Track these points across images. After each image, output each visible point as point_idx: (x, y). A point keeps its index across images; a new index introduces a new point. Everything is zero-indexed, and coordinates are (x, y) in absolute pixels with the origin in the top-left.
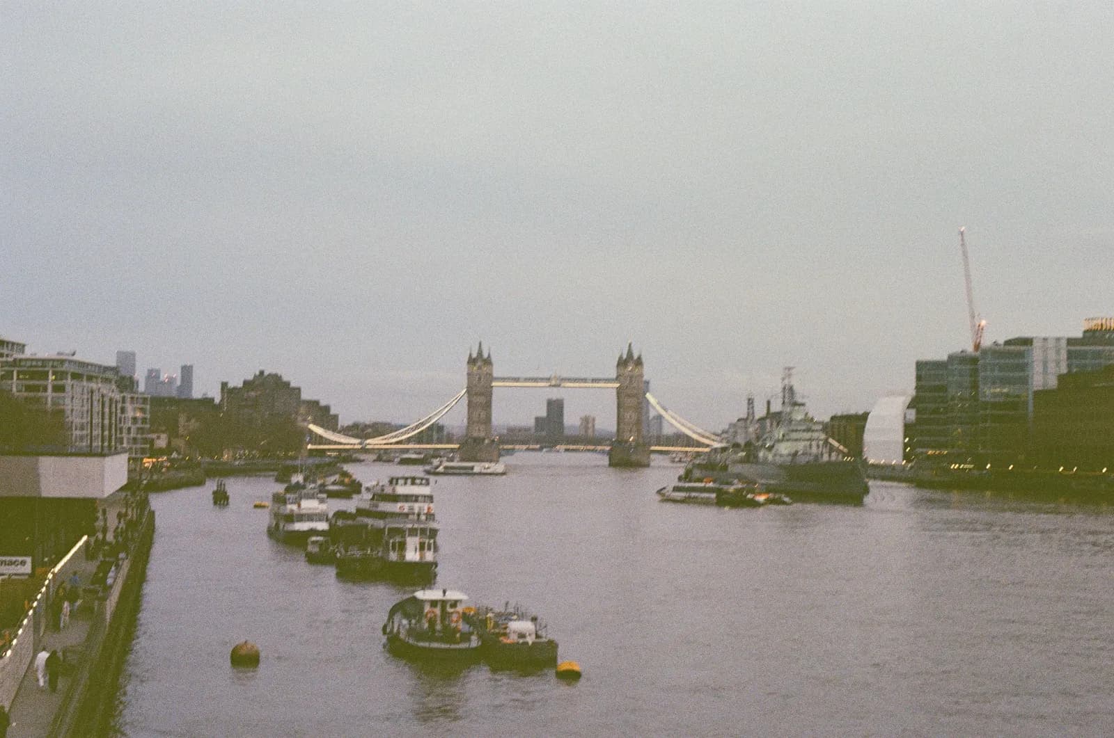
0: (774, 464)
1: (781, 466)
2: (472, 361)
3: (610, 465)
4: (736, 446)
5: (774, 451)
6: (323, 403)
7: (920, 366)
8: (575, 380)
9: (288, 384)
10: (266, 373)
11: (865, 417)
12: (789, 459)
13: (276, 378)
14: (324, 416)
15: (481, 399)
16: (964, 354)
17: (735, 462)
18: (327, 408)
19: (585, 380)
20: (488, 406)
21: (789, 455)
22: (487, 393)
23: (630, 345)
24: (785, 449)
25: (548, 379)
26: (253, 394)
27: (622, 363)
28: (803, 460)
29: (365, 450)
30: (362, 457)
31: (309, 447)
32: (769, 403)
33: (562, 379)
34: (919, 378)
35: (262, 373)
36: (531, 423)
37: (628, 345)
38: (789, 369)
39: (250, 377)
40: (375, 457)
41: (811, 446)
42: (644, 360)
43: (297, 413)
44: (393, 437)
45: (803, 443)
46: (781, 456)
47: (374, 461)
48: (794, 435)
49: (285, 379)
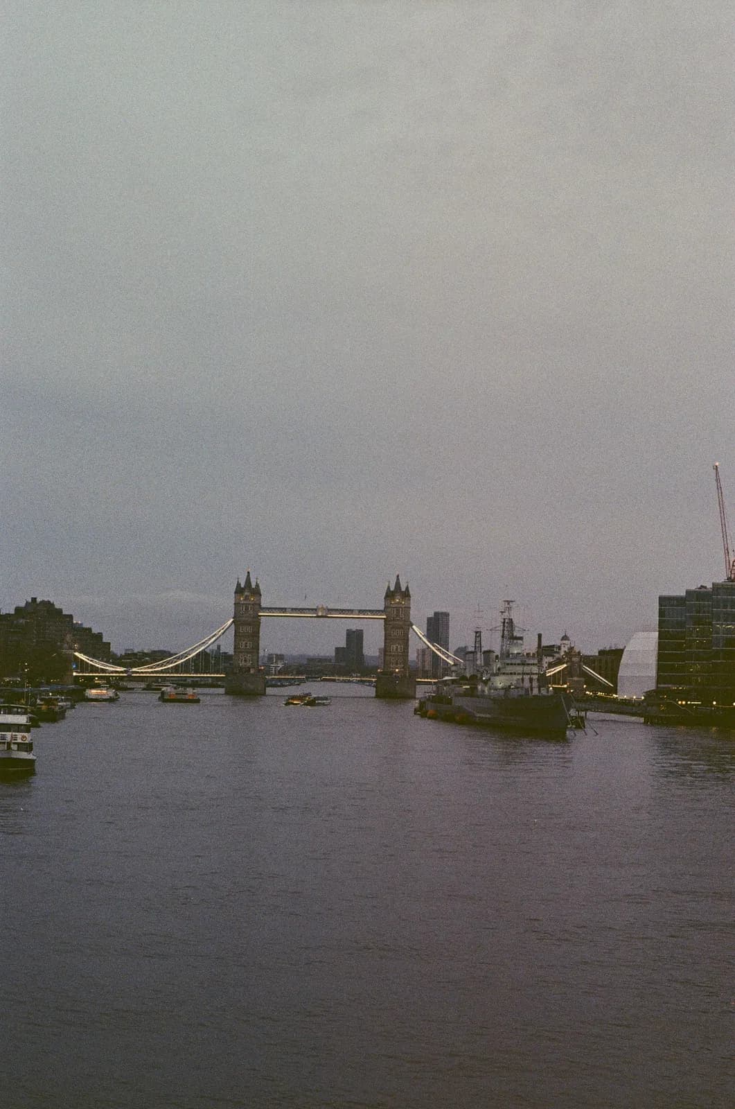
0: (489, 697)
1: (494, 700)
2: (239, 591)
3: (377, 696)
4: (464, 678)
5: (490, 683)
6: (95, 631)
7: (663, 601)
8: (342, 611)
9: (60, 611)
10: (39, 600)
11: (621, 651)
12: (502, 692)
13: (48, 605)
14: (95, 644)
15: (249, 629)
16: (703, 590)
17: (458, 695)
18: (100, 636)
19: (351, 611)
20: (255, 636)
21: (502, 689)
22: (256, 624)
23: (398, 576)
24: (500, 682)
25: (315, 610)
26: (21, 621)
27: (390, 595)
28: (514, 693)
29: (130, 678)
30: (130, 685)
31: (75, 674)
32: (540, 636)
33: (329, 610)
34: (661, 614)
35: (34, 600)
36: (331, 653)
37: (395, 577)
38: (508, 602)
39: (23, 604)
40: (143, 685)
41: (523, 679)
42: (411, 592)
43: (62, 640)
44: (158, 666)
45: (515, 677)
46: (496, 689)
47: (144, 689)
48: (509, 669)
49: (57, 606)
